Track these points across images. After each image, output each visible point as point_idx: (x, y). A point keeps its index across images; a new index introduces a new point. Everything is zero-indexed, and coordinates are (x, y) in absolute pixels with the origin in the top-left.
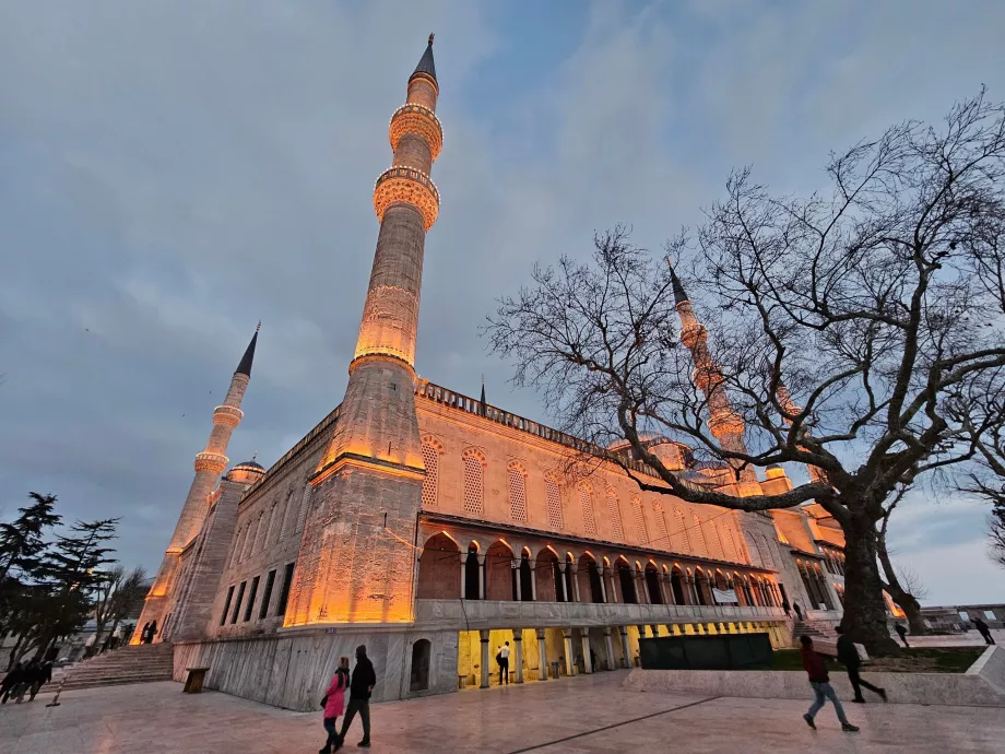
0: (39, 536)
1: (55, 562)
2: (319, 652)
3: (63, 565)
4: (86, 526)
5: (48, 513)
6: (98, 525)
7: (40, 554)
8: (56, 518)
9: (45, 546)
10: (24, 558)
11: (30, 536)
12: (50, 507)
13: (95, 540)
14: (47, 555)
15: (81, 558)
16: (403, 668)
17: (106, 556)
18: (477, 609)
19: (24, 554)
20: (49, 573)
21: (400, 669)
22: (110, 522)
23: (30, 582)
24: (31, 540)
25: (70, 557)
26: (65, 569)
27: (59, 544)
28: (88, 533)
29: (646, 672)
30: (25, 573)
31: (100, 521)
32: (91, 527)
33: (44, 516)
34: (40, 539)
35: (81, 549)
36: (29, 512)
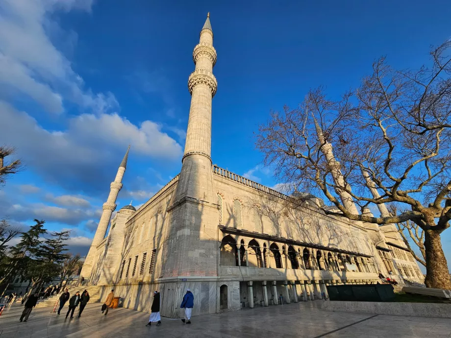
0: (38, 238)
1: (44, 250)
2: (180, 290)
3: (47, 251)
4: (57, 234)
5: (41, 228)
6: (62, 234)
7: (38, 246)
8: (44, 230)
9: (40, 242)
10: (32, 247)
11: (34, 238)
12: (42, 226)
13: (61, 240)
14: (41, 246)
15: (55, 248)
16: (217, 298)
17: (64, 247)
18: (246, 271)
19: (32, 246)
20: (42, 254)
21: (215, 298)
22: (67, 232)
23: (34, 258)
24: (34, 240)
25: (51, 247)
26: (48, 252)
27: (46, 242)
28: (58, 237)
29: (333, 302)
30: (32, 254)
31: (63, 232)
32: (59, 234)
33: (40, 229)
34: (38, 240)
35: (55, 244)
36: (34, 228)
